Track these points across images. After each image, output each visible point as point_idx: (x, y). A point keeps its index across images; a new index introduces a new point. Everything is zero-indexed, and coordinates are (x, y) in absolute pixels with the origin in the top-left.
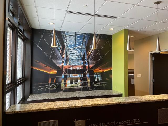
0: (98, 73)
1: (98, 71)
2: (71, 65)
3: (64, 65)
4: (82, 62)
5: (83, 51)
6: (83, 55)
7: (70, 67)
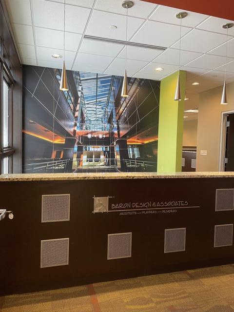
0: (135, 145)
1: (135, 142)
2: (89, 131)
3: (78, 131)
4: (108, 126)
5: (109, 107)
6: (109, 114)
7: (87, 134)
